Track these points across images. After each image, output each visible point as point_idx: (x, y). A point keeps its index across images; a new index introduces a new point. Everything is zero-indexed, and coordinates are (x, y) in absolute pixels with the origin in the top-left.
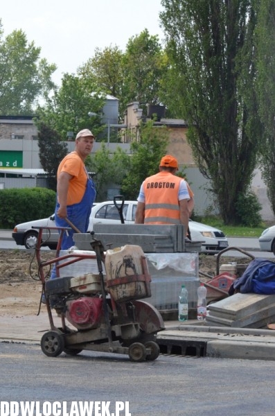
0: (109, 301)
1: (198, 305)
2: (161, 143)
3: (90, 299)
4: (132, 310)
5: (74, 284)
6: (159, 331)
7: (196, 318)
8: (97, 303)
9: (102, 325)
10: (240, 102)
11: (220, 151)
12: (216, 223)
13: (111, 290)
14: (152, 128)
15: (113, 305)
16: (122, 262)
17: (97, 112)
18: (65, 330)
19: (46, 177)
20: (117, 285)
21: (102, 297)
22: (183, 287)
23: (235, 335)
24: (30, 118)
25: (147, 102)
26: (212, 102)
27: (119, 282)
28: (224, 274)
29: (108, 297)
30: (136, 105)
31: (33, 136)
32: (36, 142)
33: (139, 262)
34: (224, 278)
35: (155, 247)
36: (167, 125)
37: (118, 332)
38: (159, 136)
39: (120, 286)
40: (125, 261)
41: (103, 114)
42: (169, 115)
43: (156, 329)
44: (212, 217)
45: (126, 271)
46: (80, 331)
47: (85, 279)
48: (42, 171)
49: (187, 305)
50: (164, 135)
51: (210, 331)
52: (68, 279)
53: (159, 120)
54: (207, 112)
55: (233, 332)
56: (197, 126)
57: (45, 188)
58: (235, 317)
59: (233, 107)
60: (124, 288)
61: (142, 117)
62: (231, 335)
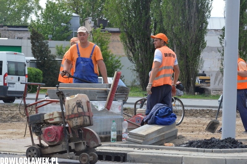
0: (67, 128)
1: (123, 132)
2: (105, 42)
3: (56, 127)
4: (81, 134)
5: (46, 117)
6: (97, 146)
7: (122, 141)
8: (60, 129)
9: (63, 142)
10: (153, 17)
11: (141, 47)
12: (138, 90)
13: (69, 121)
14: (100, 33)
15: (70, 131)
16: (75, 104)
17: (67, 23)
18: (41, 146)
19: (36, 62)
20: (72, 118)
21: (63, 126)
22: (113, 121)
23: (144, 149)
24: (26, 27)
25: (97, 18)
26: (135, 17)
27: (73, 116)
28: (138, 115)
29: (67, 125)
30: (90, 19)
31: (28, 38)
32: (30, 41)
33: (86, 104)
34: (139, 117)
35: (96, 97)
36: (108, 31)
37: (73, 147)
38: (104, 38)
39: (74, 119)
40: (77, 103)
41: (70, 24)
42: (110, 25)
43: (96, 145)
44: (135, 86)
45: (78, 109)
46: (50, 146)
47: (53, 114)
48: (33, 58)
49: (116, 132)
50: (106, 37)
51: (129, 147)
52: (43, 114)
53: (104, 28)
54: (132, 23)
55: (143, 147)
56: (127, 32)
57: (34, 68)
58: (144, 138)
59: (148, 20)
60: (77, 120)
61: (93, 26)
62: (142, 149)
